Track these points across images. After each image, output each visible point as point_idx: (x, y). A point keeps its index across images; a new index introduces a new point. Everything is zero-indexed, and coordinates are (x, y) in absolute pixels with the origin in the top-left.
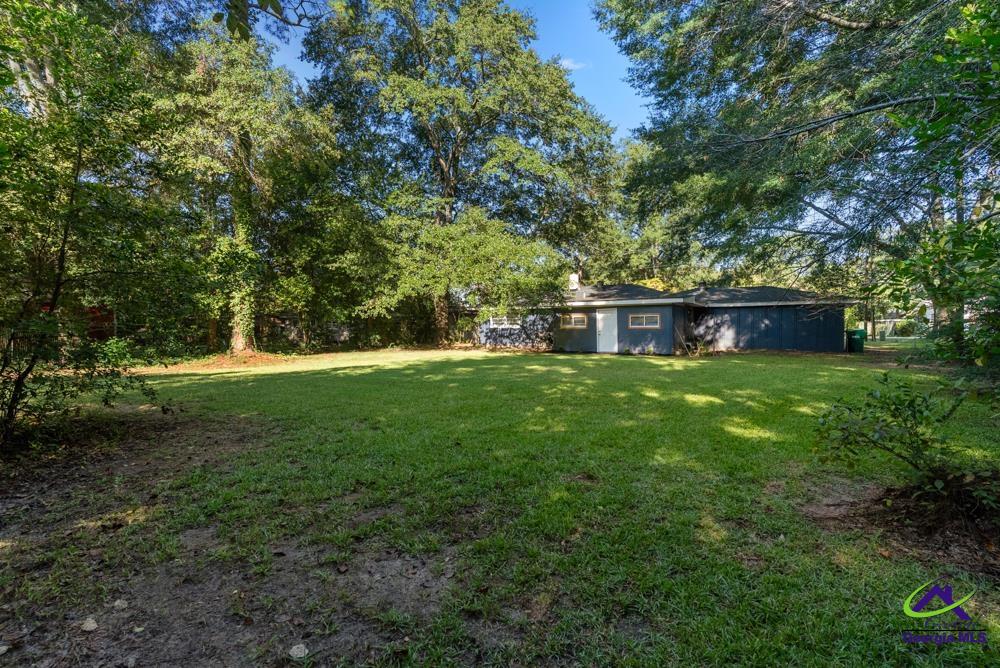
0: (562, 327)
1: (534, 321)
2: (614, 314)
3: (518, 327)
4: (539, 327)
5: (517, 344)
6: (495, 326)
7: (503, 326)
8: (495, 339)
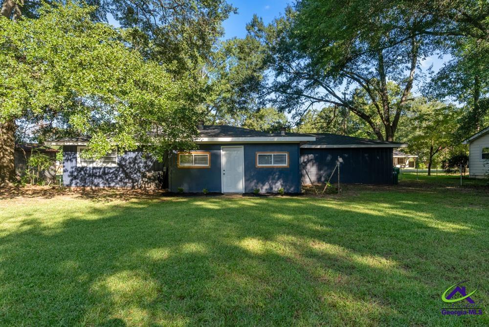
0: (180, 165)
1: (135, 159)
2: (240, 152)
3: (114, 165)
4: (141, 165)
5: (112, 185)
6: (84, 164)
7: (95, 165)
8: (83, 180)
